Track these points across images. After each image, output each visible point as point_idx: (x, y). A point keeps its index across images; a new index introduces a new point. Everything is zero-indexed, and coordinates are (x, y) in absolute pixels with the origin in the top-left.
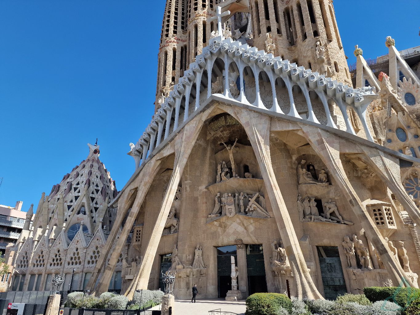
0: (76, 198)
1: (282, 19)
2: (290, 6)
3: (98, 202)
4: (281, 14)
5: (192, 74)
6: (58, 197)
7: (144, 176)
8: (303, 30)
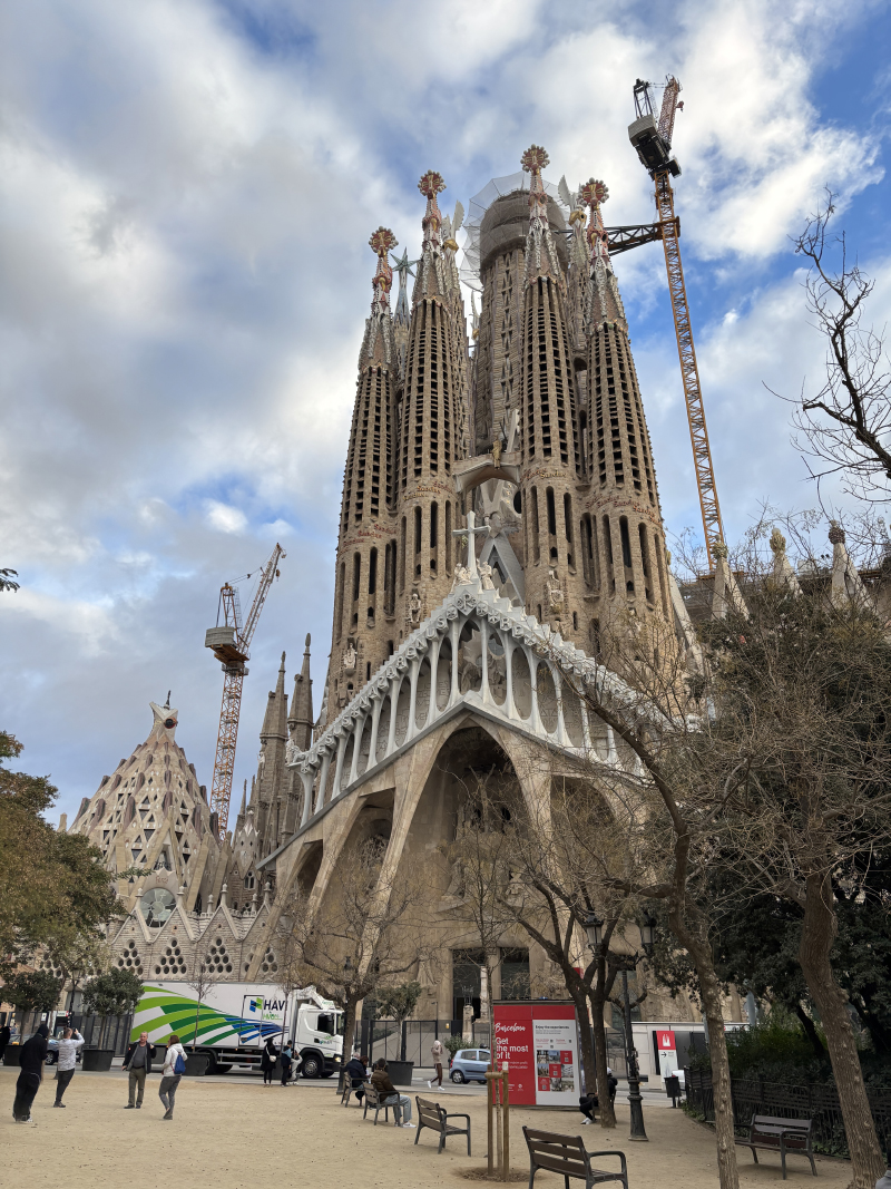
0: (149, 832)
1: (576, 538)
2: (592, 513)
3: (190, 844)
4: (576, 526)
5: (425, 644)
6: (105, 828)
7: (336, 822)
8: (610, 573)
